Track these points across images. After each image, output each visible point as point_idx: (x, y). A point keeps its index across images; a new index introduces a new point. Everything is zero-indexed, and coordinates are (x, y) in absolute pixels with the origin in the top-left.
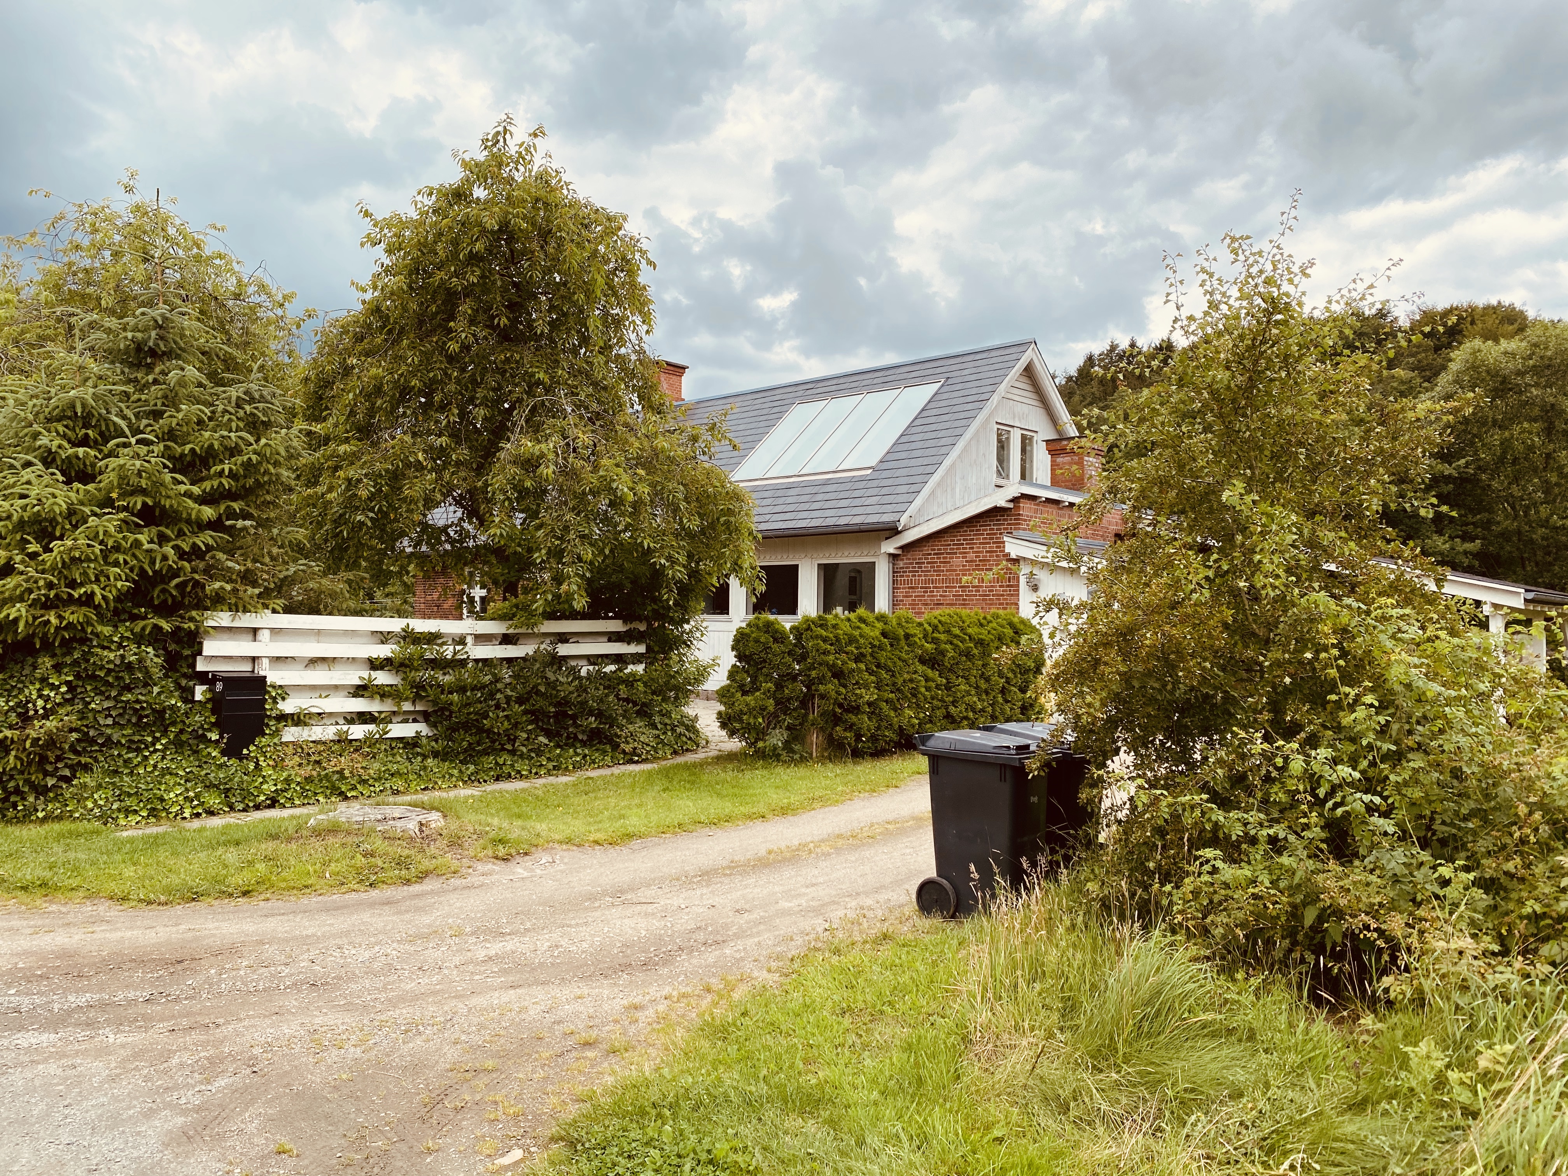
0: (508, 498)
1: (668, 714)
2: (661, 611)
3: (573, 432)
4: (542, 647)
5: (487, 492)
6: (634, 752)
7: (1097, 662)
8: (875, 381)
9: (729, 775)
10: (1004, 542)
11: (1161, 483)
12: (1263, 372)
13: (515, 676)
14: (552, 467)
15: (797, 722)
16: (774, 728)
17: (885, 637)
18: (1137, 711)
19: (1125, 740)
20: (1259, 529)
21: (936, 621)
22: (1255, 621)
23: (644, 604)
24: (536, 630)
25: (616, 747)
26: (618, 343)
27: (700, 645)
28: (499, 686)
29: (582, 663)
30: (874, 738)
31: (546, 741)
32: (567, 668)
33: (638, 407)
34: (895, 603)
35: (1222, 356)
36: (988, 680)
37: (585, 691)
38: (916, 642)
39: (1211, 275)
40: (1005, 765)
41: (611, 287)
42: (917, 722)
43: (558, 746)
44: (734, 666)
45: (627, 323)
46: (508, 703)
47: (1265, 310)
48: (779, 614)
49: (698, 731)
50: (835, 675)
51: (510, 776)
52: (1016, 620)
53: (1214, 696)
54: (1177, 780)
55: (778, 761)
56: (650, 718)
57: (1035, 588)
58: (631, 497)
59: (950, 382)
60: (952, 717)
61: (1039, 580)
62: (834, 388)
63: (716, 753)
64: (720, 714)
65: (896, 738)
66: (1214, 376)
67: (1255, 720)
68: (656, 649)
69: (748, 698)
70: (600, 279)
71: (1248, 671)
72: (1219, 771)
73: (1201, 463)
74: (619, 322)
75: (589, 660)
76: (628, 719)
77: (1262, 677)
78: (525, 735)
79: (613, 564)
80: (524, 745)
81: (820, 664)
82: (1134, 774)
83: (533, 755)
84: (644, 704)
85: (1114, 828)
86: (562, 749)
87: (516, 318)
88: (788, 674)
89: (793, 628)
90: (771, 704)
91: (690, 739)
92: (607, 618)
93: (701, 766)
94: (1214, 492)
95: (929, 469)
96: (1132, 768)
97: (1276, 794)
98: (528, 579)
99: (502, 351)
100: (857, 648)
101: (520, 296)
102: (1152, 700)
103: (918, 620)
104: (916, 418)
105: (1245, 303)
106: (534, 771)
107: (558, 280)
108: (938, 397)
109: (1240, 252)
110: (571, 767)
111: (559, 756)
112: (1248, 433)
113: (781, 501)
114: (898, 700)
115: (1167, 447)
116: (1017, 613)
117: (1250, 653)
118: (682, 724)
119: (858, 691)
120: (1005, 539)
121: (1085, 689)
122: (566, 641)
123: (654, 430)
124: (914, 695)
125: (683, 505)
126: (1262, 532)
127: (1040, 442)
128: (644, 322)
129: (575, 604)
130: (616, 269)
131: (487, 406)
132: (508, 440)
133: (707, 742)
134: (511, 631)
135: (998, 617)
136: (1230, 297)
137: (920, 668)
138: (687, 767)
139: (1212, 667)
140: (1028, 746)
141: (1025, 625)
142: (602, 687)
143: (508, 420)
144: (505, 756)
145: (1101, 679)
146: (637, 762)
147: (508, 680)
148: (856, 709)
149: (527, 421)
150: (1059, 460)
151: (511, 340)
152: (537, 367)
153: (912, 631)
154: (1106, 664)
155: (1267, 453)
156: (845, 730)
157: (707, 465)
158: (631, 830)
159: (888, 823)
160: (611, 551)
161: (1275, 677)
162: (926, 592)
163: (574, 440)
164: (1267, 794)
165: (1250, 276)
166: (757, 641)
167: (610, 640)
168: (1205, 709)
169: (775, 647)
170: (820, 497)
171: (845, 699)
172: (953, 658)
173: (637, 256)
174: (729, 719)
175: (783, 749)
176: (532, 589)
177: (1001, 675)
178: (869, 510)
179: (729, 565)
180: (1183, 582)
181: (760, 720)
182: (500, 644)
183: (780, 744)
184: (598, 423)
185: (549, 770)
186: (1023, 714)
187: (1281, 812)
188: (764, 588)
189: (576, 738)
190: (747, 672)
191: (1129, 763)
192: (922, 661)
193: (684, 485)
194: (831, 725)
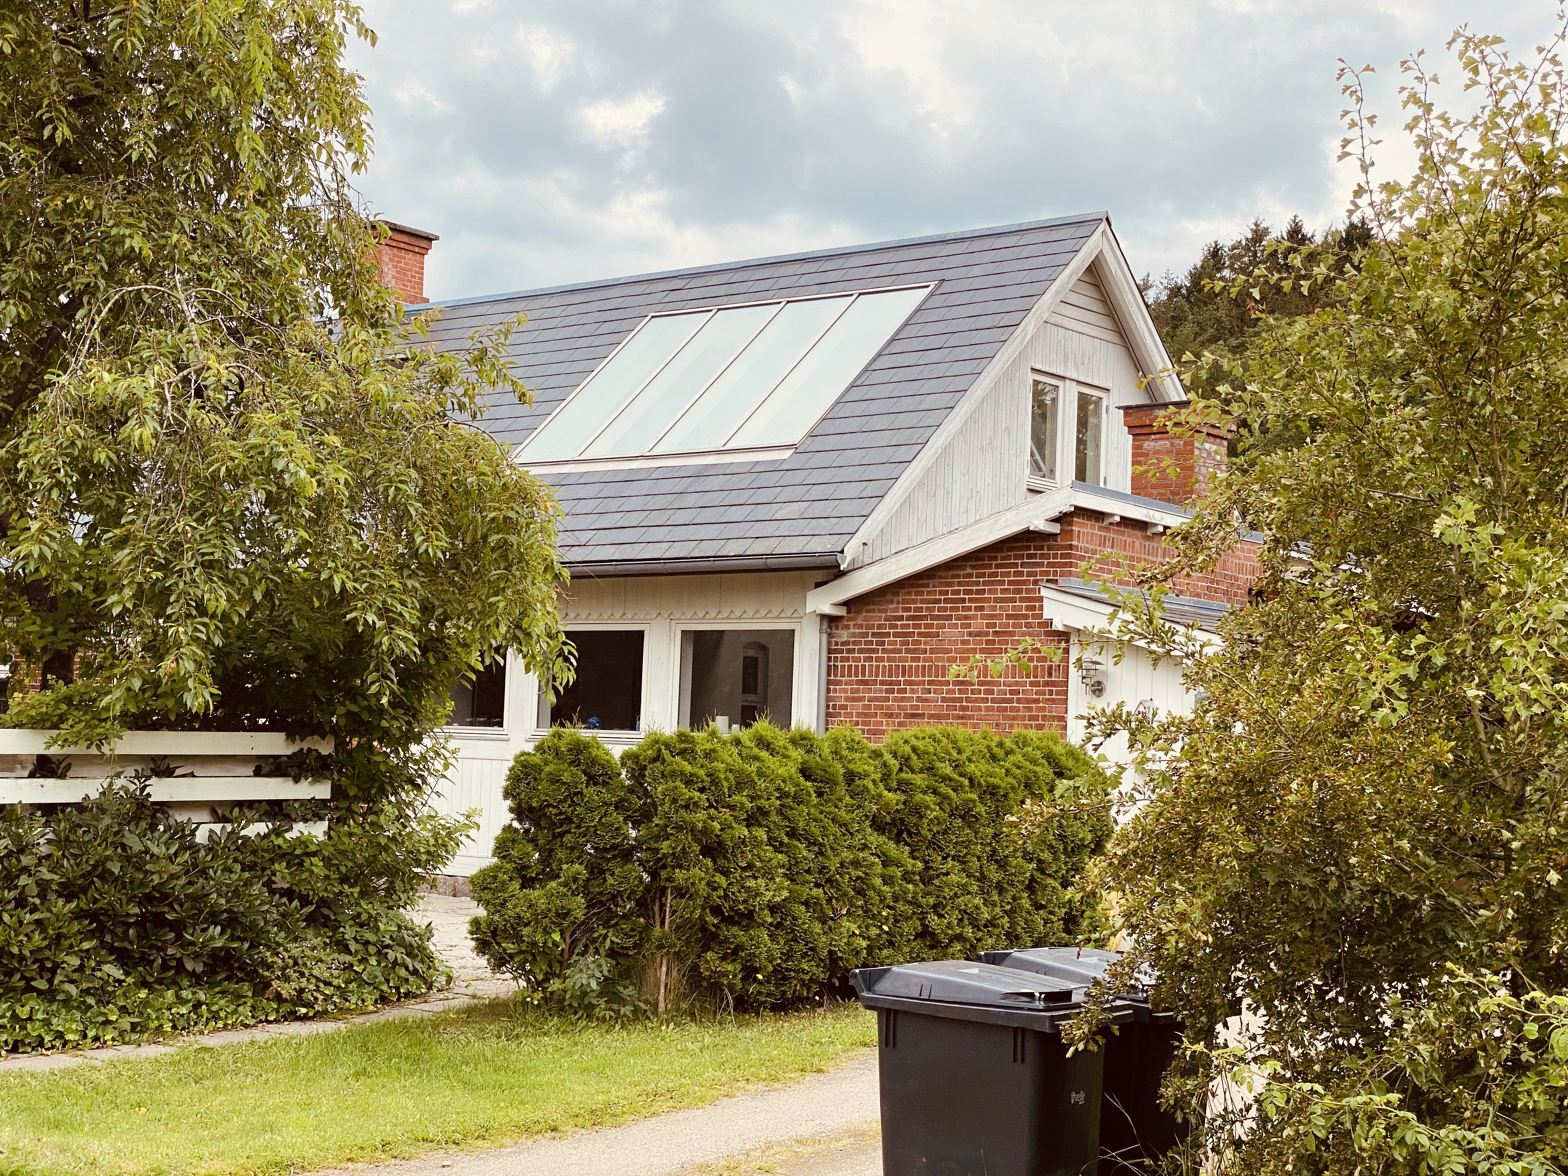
0: (59, 484)
1: (371, 923)
2: (366, 717)
3: (196, 357)
4: (119, 783)
5: (17, 471)
6: (299, 997)
7: (1197, 835)
8: (803, 281)
9: (491, 1046)
10: (1041, 599)
11: (1325, 497)
12: (1520, 294)
13: (58, 842)
14: (152, 425)
15: (630, 942)
16: (583, 954)
17: (807, 778)
18: (1269, 929)
19: (1249, 985)
20: (1504, 590)
21: (907, 749)
22: (1497, 764)
23: (330, 702)
24: (106, 749)
25: (262, 987)
26: (295, 184)
27: (442, 786)
28: (26, 860)
29: (196, 817)
30: (780, 976)
31: (118, 974)
32: (168, 828)
33: (334, 314)
34: (830, 713)
35: (1445, 261)
36: (1002, 864)
37: (204, 872)
38: (866, 789)
39: (1429, 108)
40: (1024, 1030)
41: (285, 76)
42: (864, 944)
43: (144, 984)
44: (508, 829)
45: (315, 147)
46: (42, 896)
47: (1528, 178)
48: (603, 727)
49: (431, 958)
50: (707, 851)
51: (41, 1044)
52: (1058, 750)
53: (1416, 905)
54: (1343, 1064)
55: (589, 1017)
56: (335, 929)
57: (1098, 689)
58: (313, 490)
59: (946, 287)
60: (933, 935)
61: (1105, 673)
62: (723, 290)
63: (466, 1001)
64: (476, 923)
65: (822, 975)
66: (1428, 299)
67: (1493, 951)
68: (352, 791)
69: (535, 894)
70: (261, 57)
71: (1485, 857)
72: (1421, 1047)
73: (1399, 461)
74: (298, 143)
75: (213, 812)
76: (289, 932)
77: (1508, 870)
78: (75, 962)
79: (271, 620)
80: (72, 981)
81: (679, 828)
82: (1262, 1052)
83: (91, 1001)
84: (323, 902)
85: (1229, 1153)
86: (151, 990)
87: (89, 128)
88: (614, 847)
89: (627, 757)
90: (578, 905)
91: (415, 972)
92: (255, 728)
93: (435, 1026)
94: (1423, 517)
95: (902, 454)
96: (1260, 1040)
97: (1529, 1093)
98: (97, 647)
99: (58, 192)
100: (752, 798)
101: (98, 85)
102: (1300, 910)
103: (873, 746)
104: (879, 355)
105: (1491, 164)
106: (91, 1033)
107: (177, 56)
108: (923, 317)
109: (1482, 68)
110: (168, 1027)
111: (145, 1003)
112: (1489, 408)
113: (614, 505)
114: (829, 900)
115: (1338, 429)
116: (1064, 736)
117: (1485, 824)
118: (401, 943)
119: (751, 883)
120: (1044, 592)
121: (1177, 885)
122: (169, 773)
123: (364, 357)
124: (860, 892)
125: (415, 508)
126: (1509, 594)
127: (1112, 408)
128: (349, 146)
129: (188, 698)
130: (296, 41)
131: (22, 298)
132: (65, 367)
133: (450, 979)
134: (55, 750)
135: (1025, 744)
136: (1462, 151)
137: (874, 839)
138: (405, 1028)
139: (1414, 848)
140: (1067, 995)
141: (1077, 760)
142: (238, 867)
143: (65, 327)
144: (32, 1003)
145: (1207, 865)
146: (304, 1018)
147: (44, 850)
148: (747, 919)
149: (104, 333)
150: (1148, 445)
151: (78, 170)
152: (129, 225)
153: (858, 767)
154: (1214, 838)
155: (1524, 446)
156: (723, 958)
157: (464, 430)
158: (285, 1154)
159: (799, 1142)
160: (267, 594)
161: (1531, 870)
162: (892, 691)
163: (198, 373)
164: (1512, 1095)
165: (1498, 111)
166: (555, 780)
167: (257, 773)
168: (1400, 929)
169: (590, 792)
170: (690, 500)
171: (726, 897)
172: (938, 821)
173: (340, 17)
174: (494, 933)
175: (600, 995)
176: (101, 667)
177: (1028, 857)
178: (784, 528)
179: (503, 629)
180: (1360, 686)
181: (557, 937)
182: (32, 775)
183: (594, 985)
184: (249, 341)
185: (122, 1033)
186: (1068, 931)
187: (1539, 1129)
188: (572, 676)
189: (180, 968)
190: (533, 841)
191: (1255, 1029)
192: (879, 826)
193: (420, 469)
194: (697, 948)
